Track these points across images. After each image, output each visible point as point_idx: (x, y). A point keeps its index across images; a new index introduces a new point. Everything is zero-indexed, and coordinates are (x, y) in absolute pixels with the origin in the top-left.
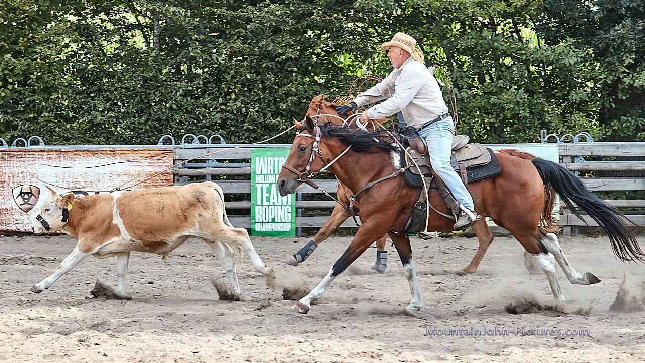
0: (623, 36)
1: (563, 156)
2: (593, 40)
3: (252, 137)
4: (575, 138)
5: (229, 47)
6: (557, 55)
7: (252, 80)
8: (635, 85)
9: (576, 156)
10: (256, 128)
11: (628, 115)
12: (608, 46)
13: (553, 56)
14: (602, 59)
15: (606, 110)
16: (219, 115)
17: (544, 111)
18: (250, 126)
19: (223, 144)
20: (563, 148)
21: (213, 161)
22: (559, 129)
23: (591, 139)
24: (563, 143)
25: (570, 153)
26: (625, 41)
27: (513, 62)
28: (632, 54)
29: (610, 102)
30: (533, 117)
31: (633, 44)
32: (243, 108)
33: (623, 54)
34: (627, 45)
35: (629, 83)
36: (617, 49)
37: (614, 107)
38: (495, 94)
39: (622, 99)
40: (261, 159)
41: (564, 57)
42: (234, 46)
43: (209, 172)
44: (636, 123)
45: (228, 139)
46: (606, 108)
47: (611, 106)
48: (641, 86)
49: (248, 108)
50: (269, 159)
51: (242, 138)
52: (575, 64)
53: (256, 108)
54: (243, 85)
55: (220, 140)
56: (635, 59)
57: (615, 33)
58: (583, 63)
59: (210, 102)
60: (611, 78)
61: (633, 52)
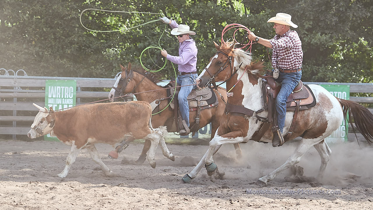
0: (304, 9)
3: (46, 72)
5: (31, 9)
6: (258, 21)
7: (47, 33)
8: (311, 43)
10: (49, 65)
11: (306, 64)
13: (256, 21)
16: (23, 56)
18: (45, 65)
19: (26, 76)
21: (18, 88)
26: (306, 12)
31: (311, 14)
32: (40, 51)
33: (304, 21)
34: (307, 15)
35: (308, 41)
40: (52, 87)
41: (263, 22)
42: (35, 8)
43: (15, 95)
44: (312, 70)
45: (29, 74)
48: (315, 43)
49: (44, 52)
50: (58, 87)
51: (39, 73)
52: (270, 27)
53: (49, 52)
54: (41, 36)
55: (24, 73)
56: (312, 25)
57: (299, 6)
59: (17, 47)
61: (311, 20)
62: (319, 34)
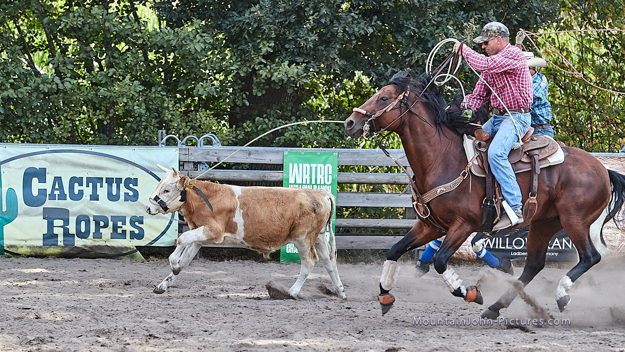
0: (260, 20)
1: (184, 162)
2: (224, 23)
4: (199, 141)
6: (180, 40)
8: (272, 79)
9: (200, 163)
11: (264, 116)
12: (242, 30)
13: (175, 41)
14: (235, 46)
15: (238, 109)
17: (163, 108)
20: (184, 152)
22: (180, 129)
23: (218, 143)
24: (184, 147)
25: (192, 159)
26: (263, 26)
27: (127, 47)
28: (270, 42)
29: (243, 99)
30: (150, 114)
31: (272, 29)
33: (259, 40)
34: (265, 30)
35: (266, 76)
36: (253, 35)
37: (248, 105)
38: (106, 85)
39: (257, 95)
41: (188, 42)
46: (238, 106)
47: (244, 104)
48: (279, 80)
52: (201, 51)
56: (274, 48)
57: (251, 15)
58: (212, 51)
60: (245, 69)
61: (272, 38)
62: (287, 63)
